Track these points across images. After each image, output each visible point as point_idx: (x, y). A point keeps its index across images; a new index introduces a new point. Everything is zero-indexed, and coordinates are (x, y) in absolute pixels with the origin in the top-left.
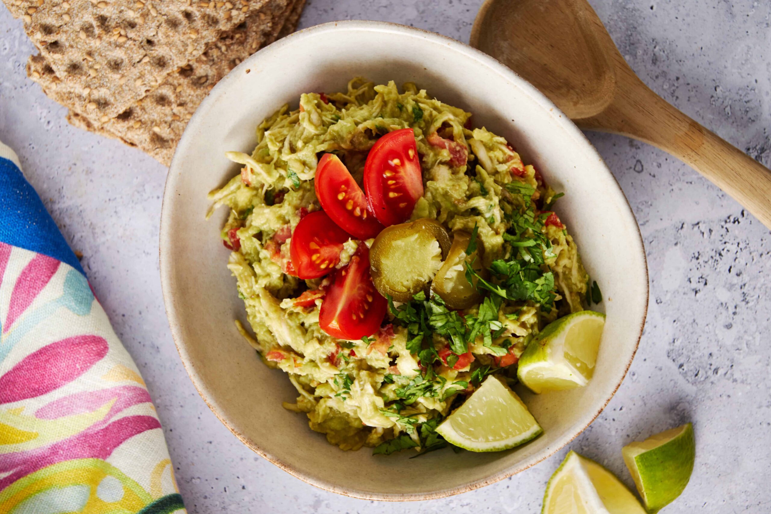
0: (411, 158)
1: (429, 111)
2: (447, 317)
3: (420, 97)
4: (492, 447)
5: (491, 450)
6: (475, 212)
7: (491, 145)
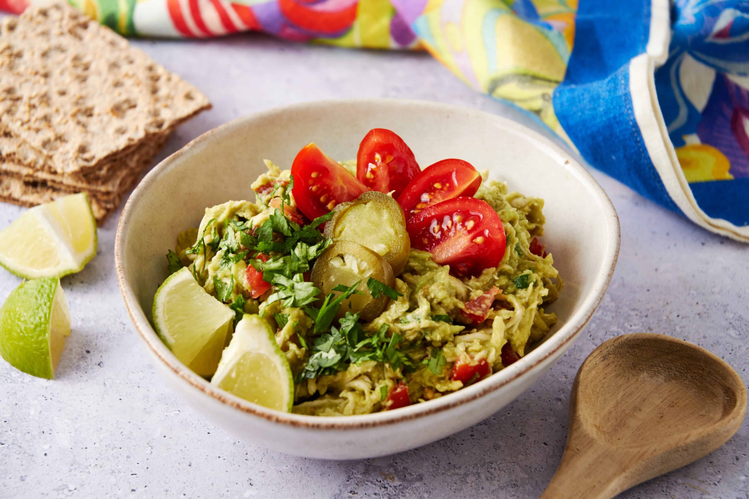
0: (474, 241)
1: (524, 295)
2: (303, 257)
3: (540, 289)
4: (157, 306)
5: (155, 306)
6: (413, 307)
7: (487, 345)
